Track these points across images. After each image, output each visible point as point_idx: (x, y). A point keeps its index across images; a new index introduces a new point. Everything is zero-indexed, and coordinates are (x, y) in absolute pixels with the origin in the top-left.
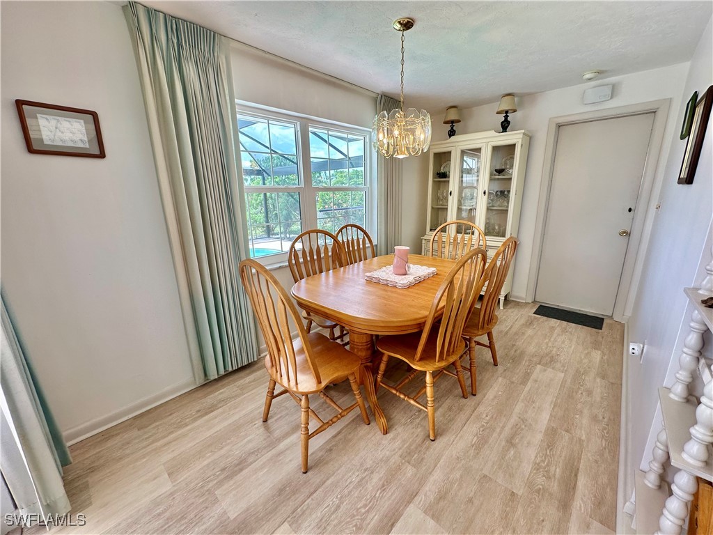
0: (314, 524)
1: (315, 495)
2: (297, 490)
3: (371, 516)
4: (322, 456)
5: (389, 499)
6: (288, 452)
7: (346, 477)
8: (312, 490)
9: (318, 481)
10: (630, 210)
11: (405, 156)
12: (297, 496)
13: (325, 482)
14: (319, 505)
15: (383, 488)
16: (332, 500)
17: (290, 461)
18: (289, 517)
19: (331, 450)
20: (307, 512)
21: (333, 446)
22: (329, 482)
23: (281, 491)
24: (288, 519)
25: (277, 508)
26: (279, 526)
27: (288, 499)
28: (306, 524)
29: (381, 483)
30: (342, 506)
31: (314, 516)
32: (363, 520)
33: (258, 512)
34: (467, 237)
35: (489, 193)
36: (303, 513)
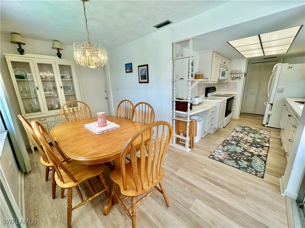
0: (188, 199)
1: (178, 200)
2: (177, 208)
3: (181, 183)
4: (160, 200)
5: (175, 179)
6: (159, 216)
7: (169, 190)
8: (176, 202)
9: (172, 200)
10: (105, 91)
11: (95, 67)
12: (179, 207)
13: (172, 197)
14: (181, 198)
15: (171, 180)
16: (178, 194)
17: (163, 214)
18: (187, 208)
19: (157, 197)
20: (184, 202)
21: (155, 196)
22: (172, 196)
23: (178, 215)
24: (188, 208)
25: (185, 215)
26: (192, 212)
27: (181, 210)
28: (188, 202)
29: (170, 180)
30: (180, 191)
31: (185, 200)
32: (182, 185)
33: (189, 223)
34: (75, 108)
35: (64, 87)
36: (185, 203)
